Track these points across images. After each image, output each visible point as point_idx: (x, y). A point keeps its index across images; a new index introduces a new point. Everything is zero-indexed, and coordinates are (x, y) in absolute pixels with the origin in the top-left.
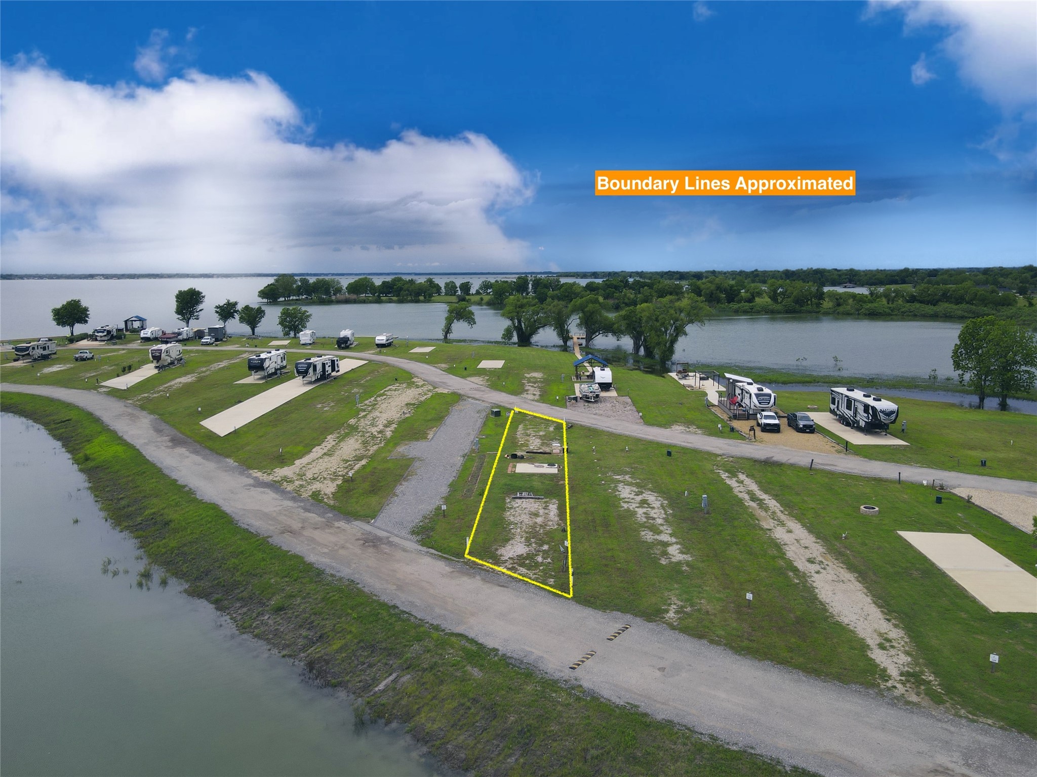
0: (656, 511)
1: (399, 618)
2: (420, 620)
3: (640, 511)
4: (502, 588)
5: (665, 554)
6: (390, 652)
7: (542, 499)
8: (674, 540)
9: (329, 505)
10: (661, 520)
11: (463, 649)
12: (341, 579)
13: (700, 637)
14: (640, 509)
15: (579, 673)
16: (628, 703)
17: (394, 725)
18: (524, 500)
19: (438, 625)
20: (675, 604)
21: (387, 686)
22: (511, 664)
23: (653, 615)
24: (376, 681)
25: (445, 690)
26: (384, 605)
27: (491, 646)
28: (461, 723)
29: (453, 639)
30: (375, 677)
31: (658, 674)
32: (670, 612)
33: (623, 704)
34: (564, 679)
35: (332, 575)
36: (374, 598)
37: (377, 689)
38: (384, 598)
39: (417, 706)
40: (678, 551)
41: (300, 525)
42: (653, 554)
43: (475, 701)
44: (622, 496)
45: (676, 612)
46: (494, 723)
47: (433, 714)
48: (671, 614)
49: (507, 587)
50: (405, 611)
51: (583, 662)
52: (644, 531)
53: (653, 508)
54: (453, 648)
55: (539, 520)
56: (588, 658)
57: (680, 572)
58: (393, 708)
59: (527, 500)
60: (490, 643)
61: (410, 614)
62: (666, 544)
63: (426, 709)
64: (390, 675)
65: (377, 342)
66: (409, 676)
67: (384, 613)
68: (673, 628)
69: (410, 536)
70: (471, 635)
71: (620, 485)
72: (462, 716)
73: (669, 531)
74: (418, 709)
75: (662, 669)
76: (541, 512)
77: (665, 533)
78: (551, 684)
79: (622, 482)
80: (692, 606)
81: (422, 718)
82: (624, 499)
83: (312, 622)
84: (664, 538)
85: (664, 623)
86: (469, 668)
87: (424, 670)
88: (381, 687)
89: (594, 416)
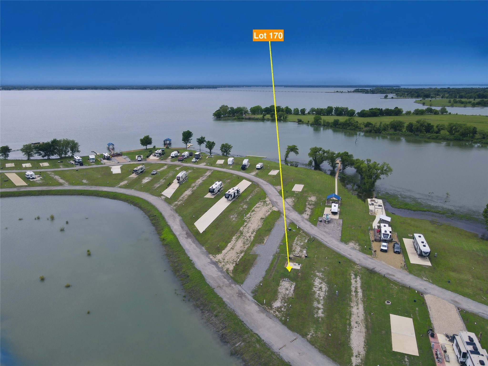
0: (322, 293)
1: (243, 325)
2: (248, 327)
3: (318, 292)
4: (270, 319)
5: (317, 312)
6: (240, 336)
7: (291, 282)
8: (322, 307)
9: (230, 276)
10: (322, 297)
11: (257, 339)
12: (231, 309)
13: (313, 345)
14: (318, 291)
15: (281, 351)
16: (288, 362)
17: (239, 356)
18: (286, 282)
19: (252, 330)
20: (312, 333)
21: (238, 345)
22: (266, 345)
23: (304, 335)
24: (236, 343)
25: (251, 349)
26: (240, 320)
27: (262, 339)
28: (252, 359)
29: (255, 335)
30: (236, 342)
31: (298, 354)
32: (309, 335)
33: (287, 361)
34: (276, 352)
35: (229, 307)
36: (238, 317)
37: (236, 345)
38: (241, 318)
39: (244, 352)
40: (321, 312)
41: (222, 284)
42: (314, 312)
43: (256, 354)
44: (315, 284)
45: (311, 336)
46: (259, 360)
47: (247, 355)
48: (309, 336)
49: (271, 319)
50: (245, 324)
51: (282, 348)
52: (315, 302)
53: (322, 291)
54: (254, 338)
55: (287, 292)
56: (284, 347)
57: (318, 321)
58: (239, 352)
59: (287, 282)
60: (263, 338)
61: (246, 325)
62: (319, 309)
63: (246, 353)
64: (239, 342)
65: (257, 167)
66: (243, 343)
67: (240, 323)
68: (308, 341)
69: (250, 294)
70: (259, 335)
71: (316, 278)
72: (253, 357)
73: (322, 303)
74: (244, 353)
75: (299, 353)
76: (289, 288)
77: (321, 304)
78: (273, 353)
79: (318, 277)
80: (316, 334)
81: (244, 355)
82: (315, 285)
83: (223, 322)
84: (320, 306)
85: (306, 339)
86: (256, 344)
87: (247, 343)
88: (237, 345)
89: (324, 233)
